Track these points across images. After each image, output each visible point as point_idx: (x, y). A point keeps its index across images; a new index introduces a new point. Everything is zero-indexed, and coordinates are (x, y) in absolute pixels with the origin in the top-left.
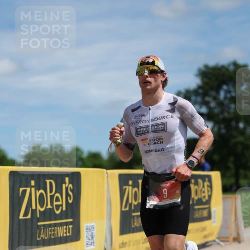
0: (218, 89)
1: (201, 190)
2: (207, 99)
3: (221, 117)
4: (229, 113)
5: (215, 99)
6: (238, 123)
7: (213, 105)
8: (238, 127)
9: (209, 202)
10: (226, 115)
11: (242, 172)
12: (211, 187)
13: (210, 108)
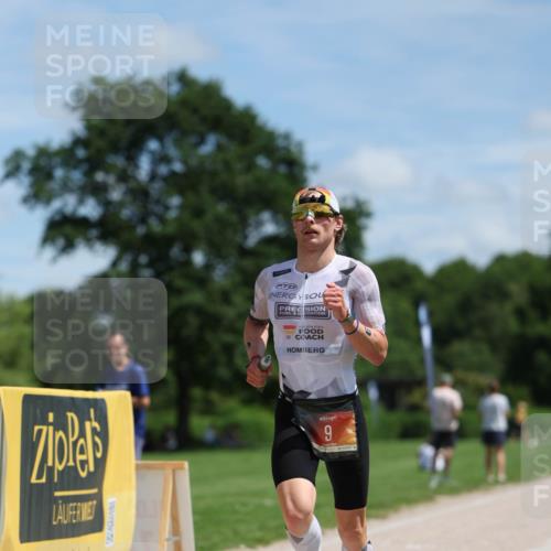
0: (133, 149)
1: (75, 443)
2: (100, 176)
3: (141, 230)
4: (162, 220)
5: (124, 177)
6: (188, 250)
7: (116, 195)
8: (188, 263)
9: (96, 478)
10: (155, 225)
11: (197, 392)
12: (103, 434)
13: (106, 204)
